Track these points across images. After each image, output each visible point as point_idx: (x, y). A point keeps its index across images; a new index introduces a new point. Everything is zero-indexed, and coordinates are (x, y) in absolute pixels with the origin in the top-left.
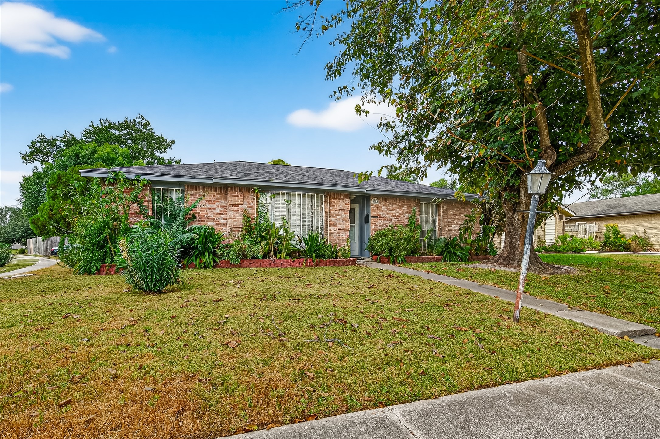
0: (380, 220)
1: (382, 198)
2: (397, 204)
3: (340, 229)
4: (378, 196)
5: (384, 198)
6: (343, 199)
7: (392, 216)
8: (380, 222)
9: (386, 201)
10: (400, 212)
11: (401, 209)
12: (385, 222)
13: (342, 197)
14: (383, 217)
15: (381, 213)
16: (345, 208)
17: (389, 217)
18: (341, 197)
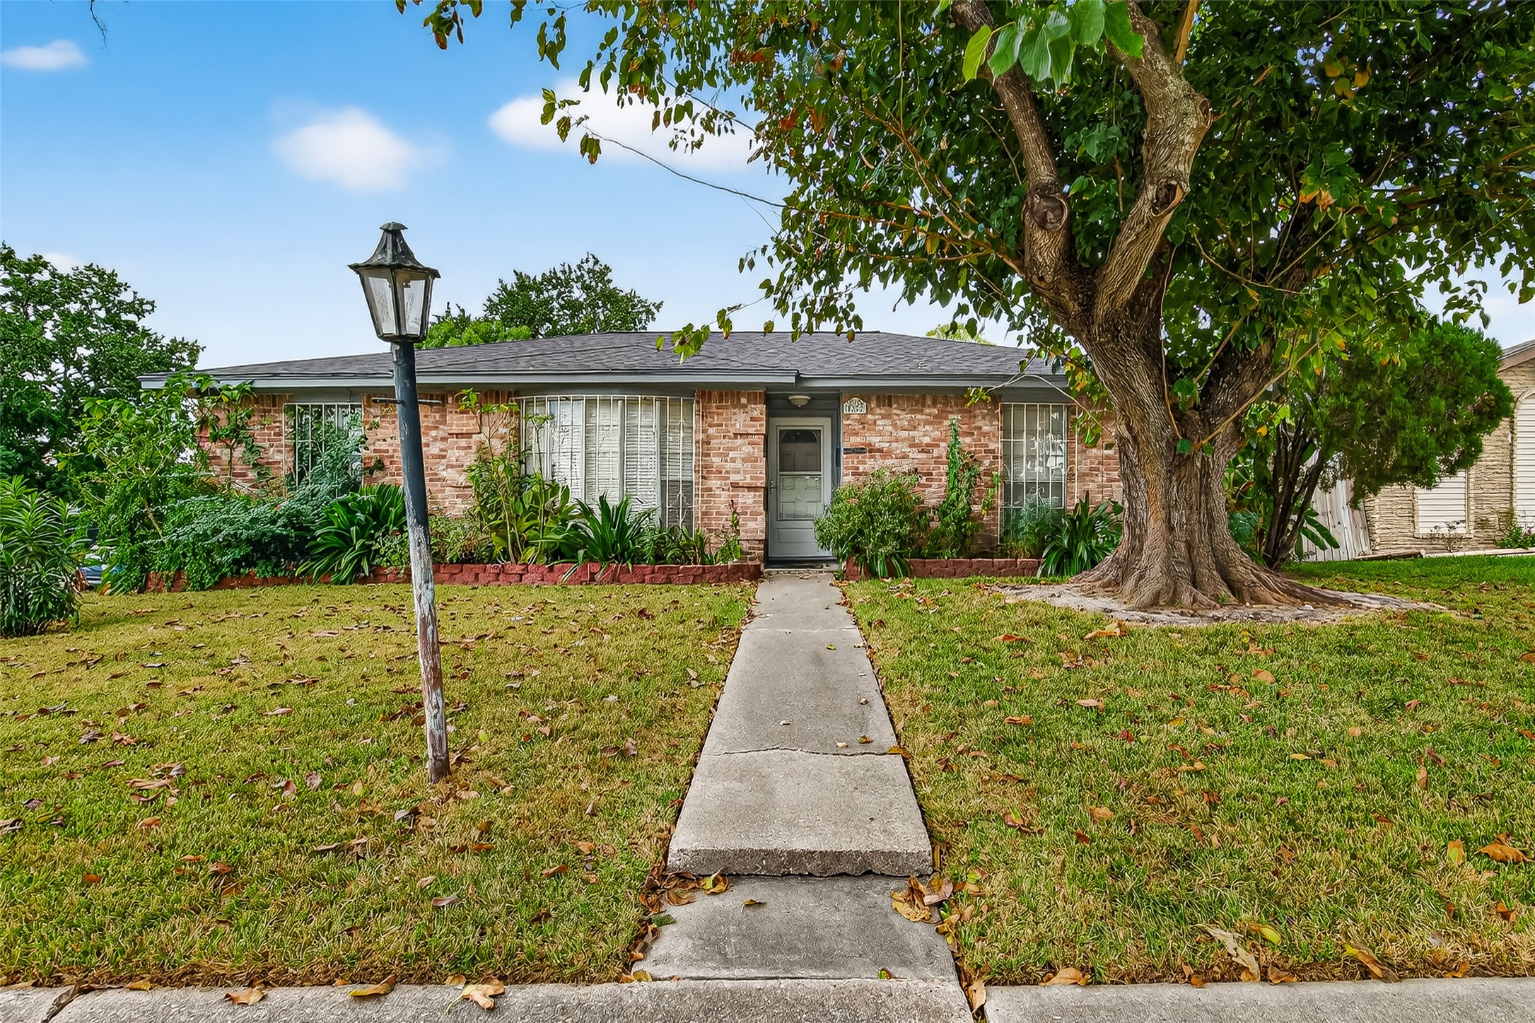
0: (871, 457)
1: (878, 399)
2: (927, 411)
3: (735, 486)
4: (865, 394)
5: (885, 398)
6: (744, 406)
7: (910, 446)
8: (870, 464)
9: (890, 406)
10: (937, 434)
11: (940, 423)
12: (889, 462)
13: (744, 400)
14: (880, 451)
15: (875, 440)
16: (751, 431)
17: (902, 448)
18: (739, 400)
